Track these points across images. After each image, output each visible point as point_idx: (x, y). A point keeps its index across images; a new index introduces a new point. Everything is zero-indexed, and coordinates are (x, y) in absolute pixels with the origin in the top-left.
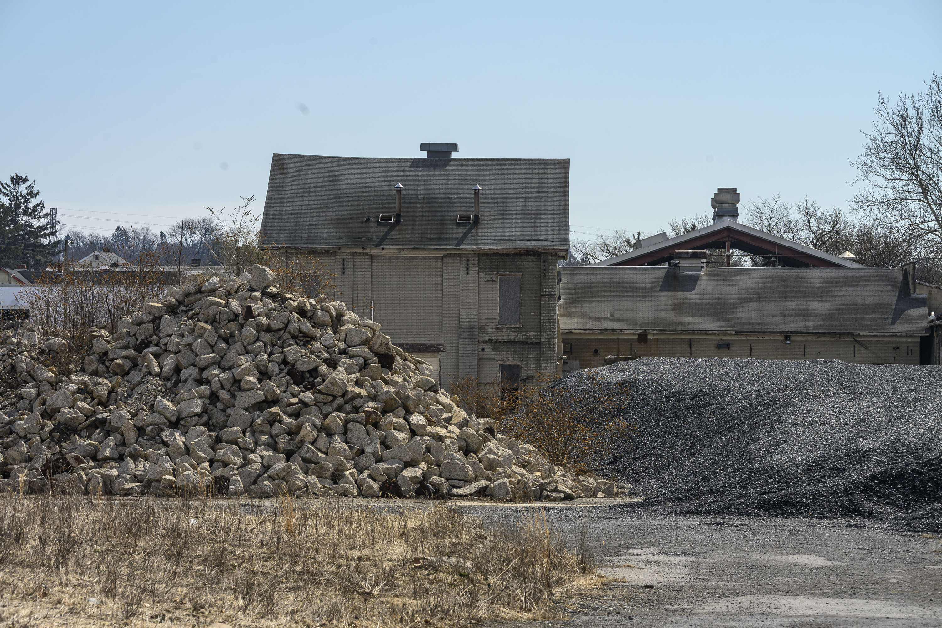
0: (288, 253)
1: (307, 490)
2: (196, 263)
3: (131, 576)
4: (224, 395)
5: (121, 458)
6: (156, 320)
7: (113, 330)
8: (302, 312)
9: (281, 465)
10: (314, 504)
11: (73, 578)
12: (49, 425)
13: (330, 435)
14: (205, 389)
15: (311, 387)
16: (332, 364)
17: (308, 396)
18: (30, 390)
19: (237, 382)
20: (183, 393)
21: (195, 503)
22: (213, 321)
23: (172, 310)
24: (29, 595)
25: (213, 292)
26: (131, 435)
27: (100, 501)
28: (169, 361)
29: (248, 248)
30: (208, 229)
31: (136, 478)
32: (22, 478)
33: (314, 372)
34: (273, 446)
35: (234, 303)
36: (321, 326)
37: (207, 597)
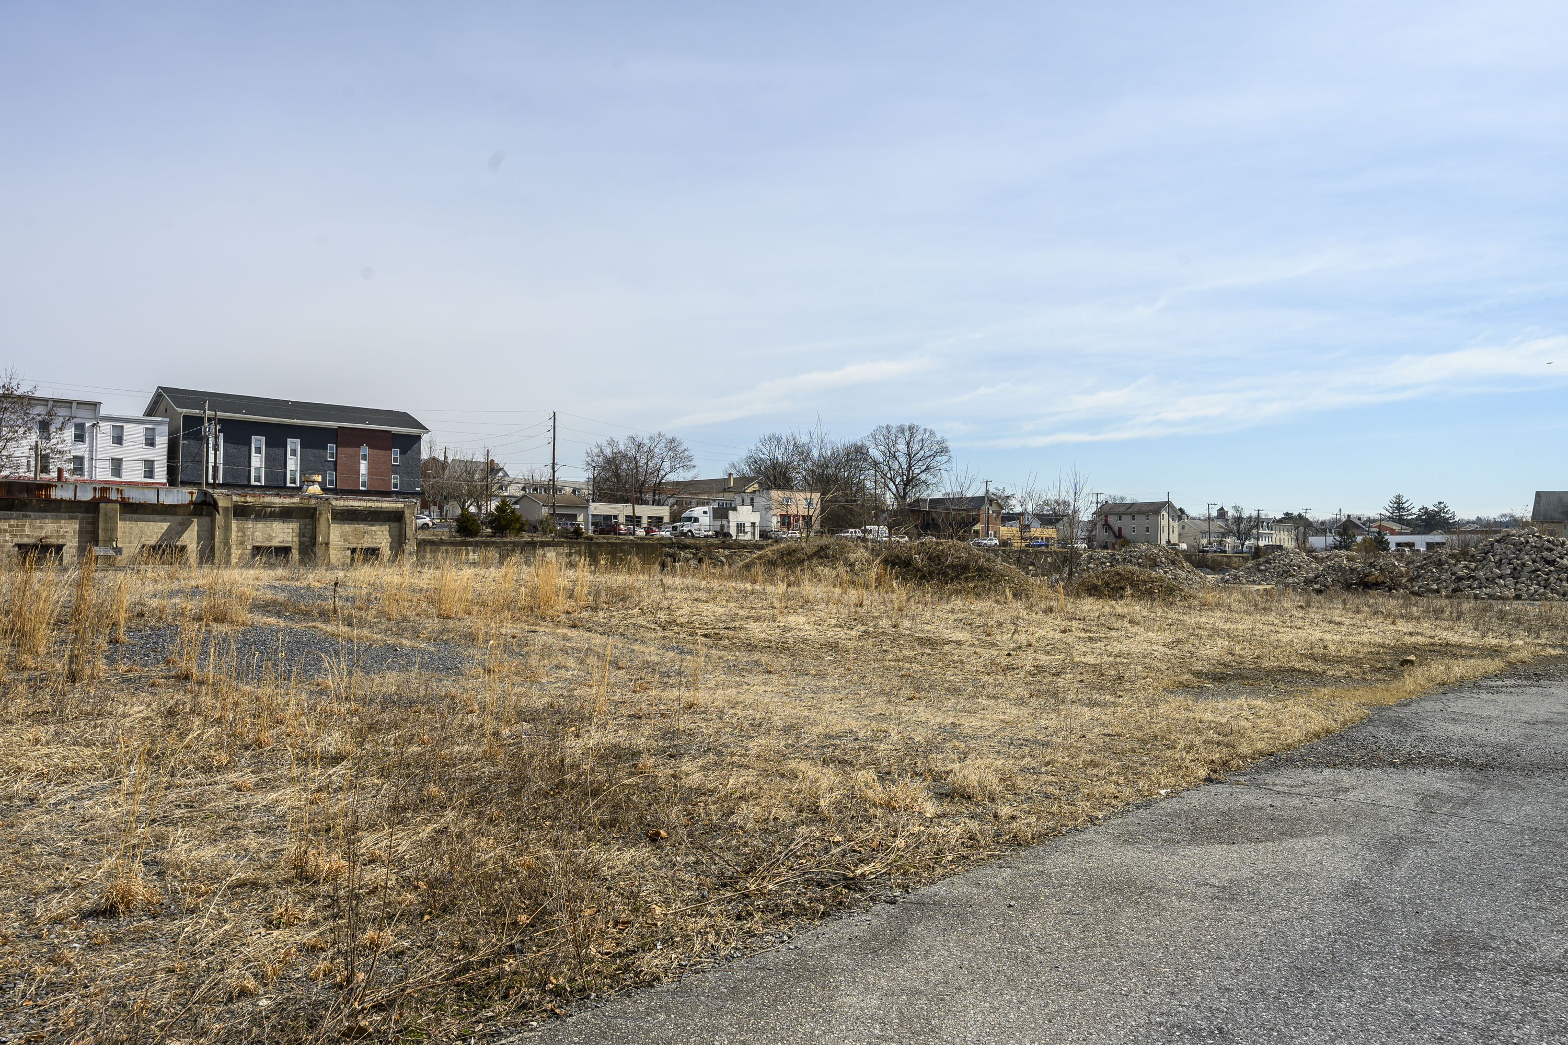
0: (1542, 523)
1: (1553, 599)
2: (1507, 527)
3: (1484, 624)
4: (1519, 568)
5: (1480, 588)
6: (1492, 545)
7: (1476, 548)
8: (1549, 541)
9: (1542, 590)
10: (1555, 603)
11: (1463, 624)
12: (1454, 577)
13: (1561, 581)
14: (1511, 566)
15: (1553, 565)
16: (1562, 558)
17: (1552, 568)
18: (1446, 566)
19: (1524, 564)
20: (1503, 567)
21: (1508, 602)
22: (1514, 545)
23: (1498, 541)
24: (1446, 629)
25: (1513, 535)
26: (1484, 581)
27: (1472, 601)
28: (1497, 558)
29: (1527, 522)
30: (1512, 516)
31: (1486, 594)
32: (1444, 593)
33: (1554, 561)
34: (1539, 584)
35: (1522, 539)
36: (1557, 546)
37: (1513, 632)
